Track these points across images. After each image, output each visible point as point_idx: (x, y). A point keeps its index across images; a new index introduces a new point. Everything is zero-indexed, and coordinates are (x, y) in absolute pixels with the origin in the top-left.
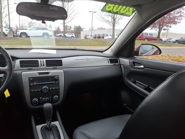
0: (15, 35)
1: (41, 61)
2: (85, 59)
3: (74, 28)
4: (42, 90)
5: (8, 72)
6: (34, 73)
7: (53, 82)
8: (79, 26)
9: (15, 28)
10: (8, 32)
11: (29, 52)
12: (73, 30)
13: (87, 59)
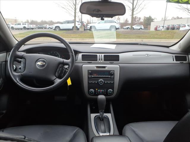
0: (86, 28)
1: (99, 56)
2: (145, 55)
3: (143, 19)
4: (98, 83)
5: (70, 64)
6: (93, 66)
7: (106, 76)
8: (150, 17)
9: (86, 22)
10: (80, 26)
11: (91, 47)
12: (143, 21)
13: (146, 55)
